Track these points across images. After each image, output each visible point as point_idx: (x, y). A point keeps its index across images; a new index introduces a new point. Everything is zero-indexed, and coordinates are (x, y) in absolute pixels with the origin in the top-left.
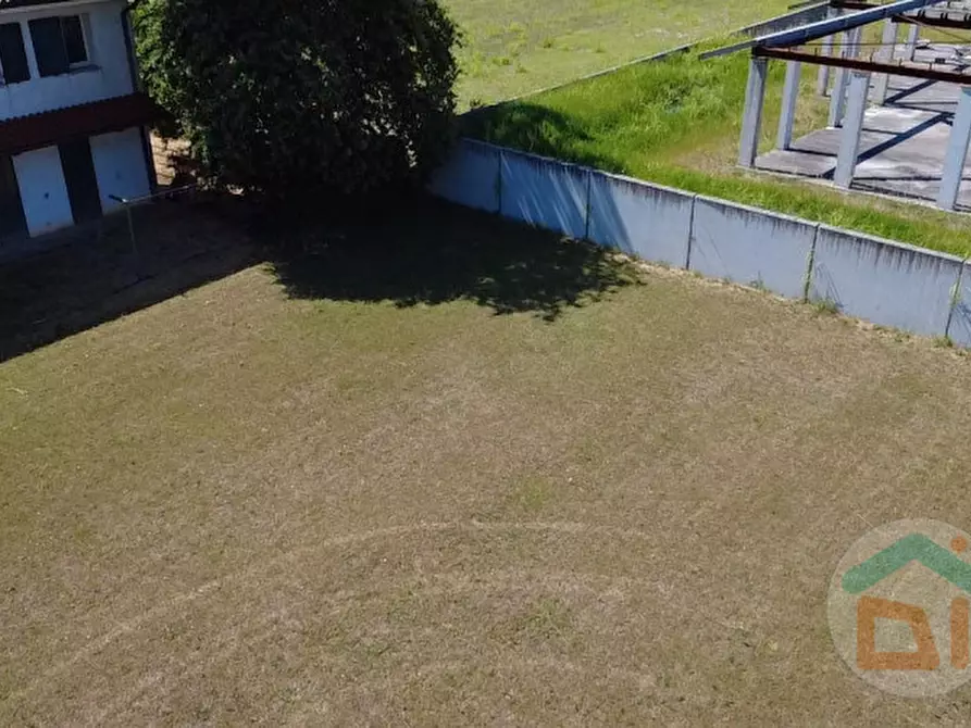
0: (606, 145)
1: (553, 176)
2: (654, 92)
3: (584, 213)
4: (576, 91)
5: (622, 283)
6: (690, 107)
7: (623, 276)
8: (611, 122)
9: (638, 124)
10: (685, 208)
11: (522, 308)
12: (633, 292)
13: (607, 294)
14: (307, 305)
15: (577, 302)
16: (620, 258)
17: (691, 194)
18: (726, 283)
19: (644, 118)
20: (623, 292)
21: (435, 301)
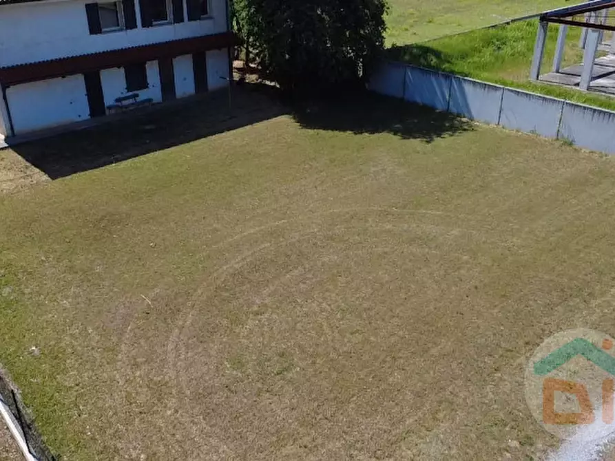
0: (460, 66)
1: (433, 79)
2: (488, 43)
3: (447, 97)
4: (447, 40)
5: (465, 130)
6: (507, 50)
7: (466, 127)
8: (464, 56)
9: (479, 57)
10: (499, 93)
11: (415, 138)
12: (470, 134)
13: (457, 134)
14: (311, 132)
15: (442, 136)
16: (464, 120)
17: (502, 86)
18: (518, 131)
19: (482, 54)
20: (465, 133)
21: (372, 132)
